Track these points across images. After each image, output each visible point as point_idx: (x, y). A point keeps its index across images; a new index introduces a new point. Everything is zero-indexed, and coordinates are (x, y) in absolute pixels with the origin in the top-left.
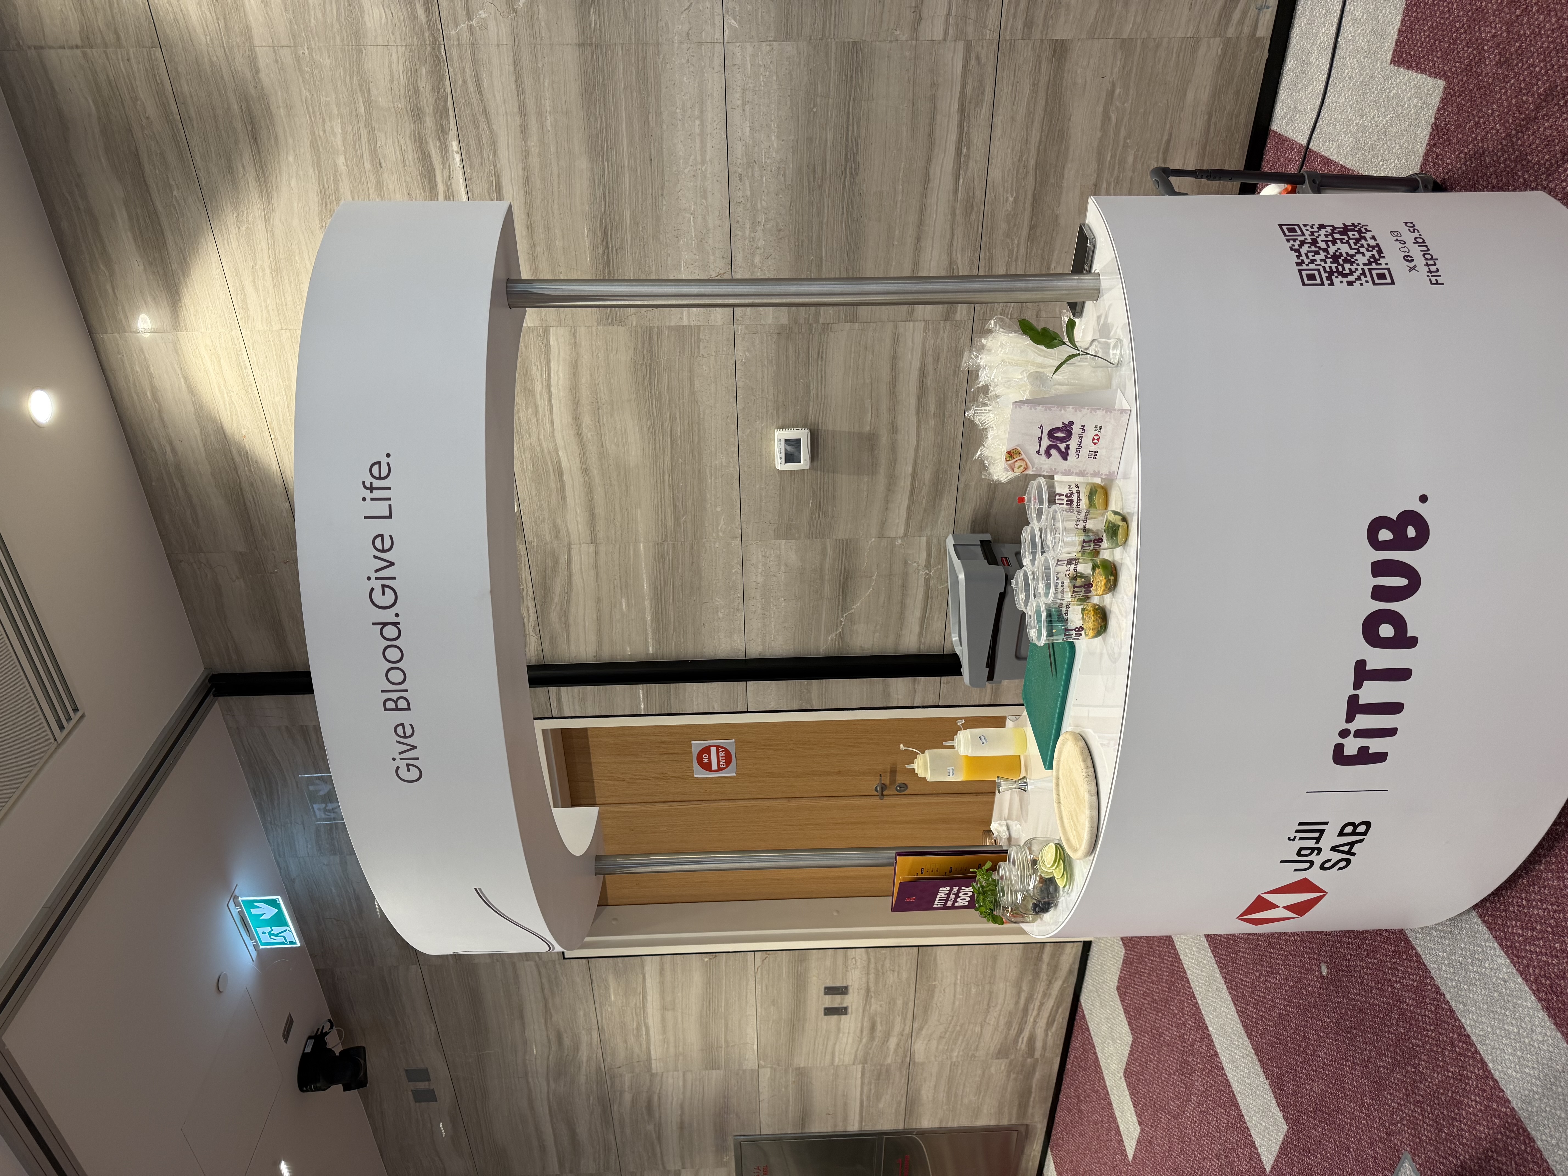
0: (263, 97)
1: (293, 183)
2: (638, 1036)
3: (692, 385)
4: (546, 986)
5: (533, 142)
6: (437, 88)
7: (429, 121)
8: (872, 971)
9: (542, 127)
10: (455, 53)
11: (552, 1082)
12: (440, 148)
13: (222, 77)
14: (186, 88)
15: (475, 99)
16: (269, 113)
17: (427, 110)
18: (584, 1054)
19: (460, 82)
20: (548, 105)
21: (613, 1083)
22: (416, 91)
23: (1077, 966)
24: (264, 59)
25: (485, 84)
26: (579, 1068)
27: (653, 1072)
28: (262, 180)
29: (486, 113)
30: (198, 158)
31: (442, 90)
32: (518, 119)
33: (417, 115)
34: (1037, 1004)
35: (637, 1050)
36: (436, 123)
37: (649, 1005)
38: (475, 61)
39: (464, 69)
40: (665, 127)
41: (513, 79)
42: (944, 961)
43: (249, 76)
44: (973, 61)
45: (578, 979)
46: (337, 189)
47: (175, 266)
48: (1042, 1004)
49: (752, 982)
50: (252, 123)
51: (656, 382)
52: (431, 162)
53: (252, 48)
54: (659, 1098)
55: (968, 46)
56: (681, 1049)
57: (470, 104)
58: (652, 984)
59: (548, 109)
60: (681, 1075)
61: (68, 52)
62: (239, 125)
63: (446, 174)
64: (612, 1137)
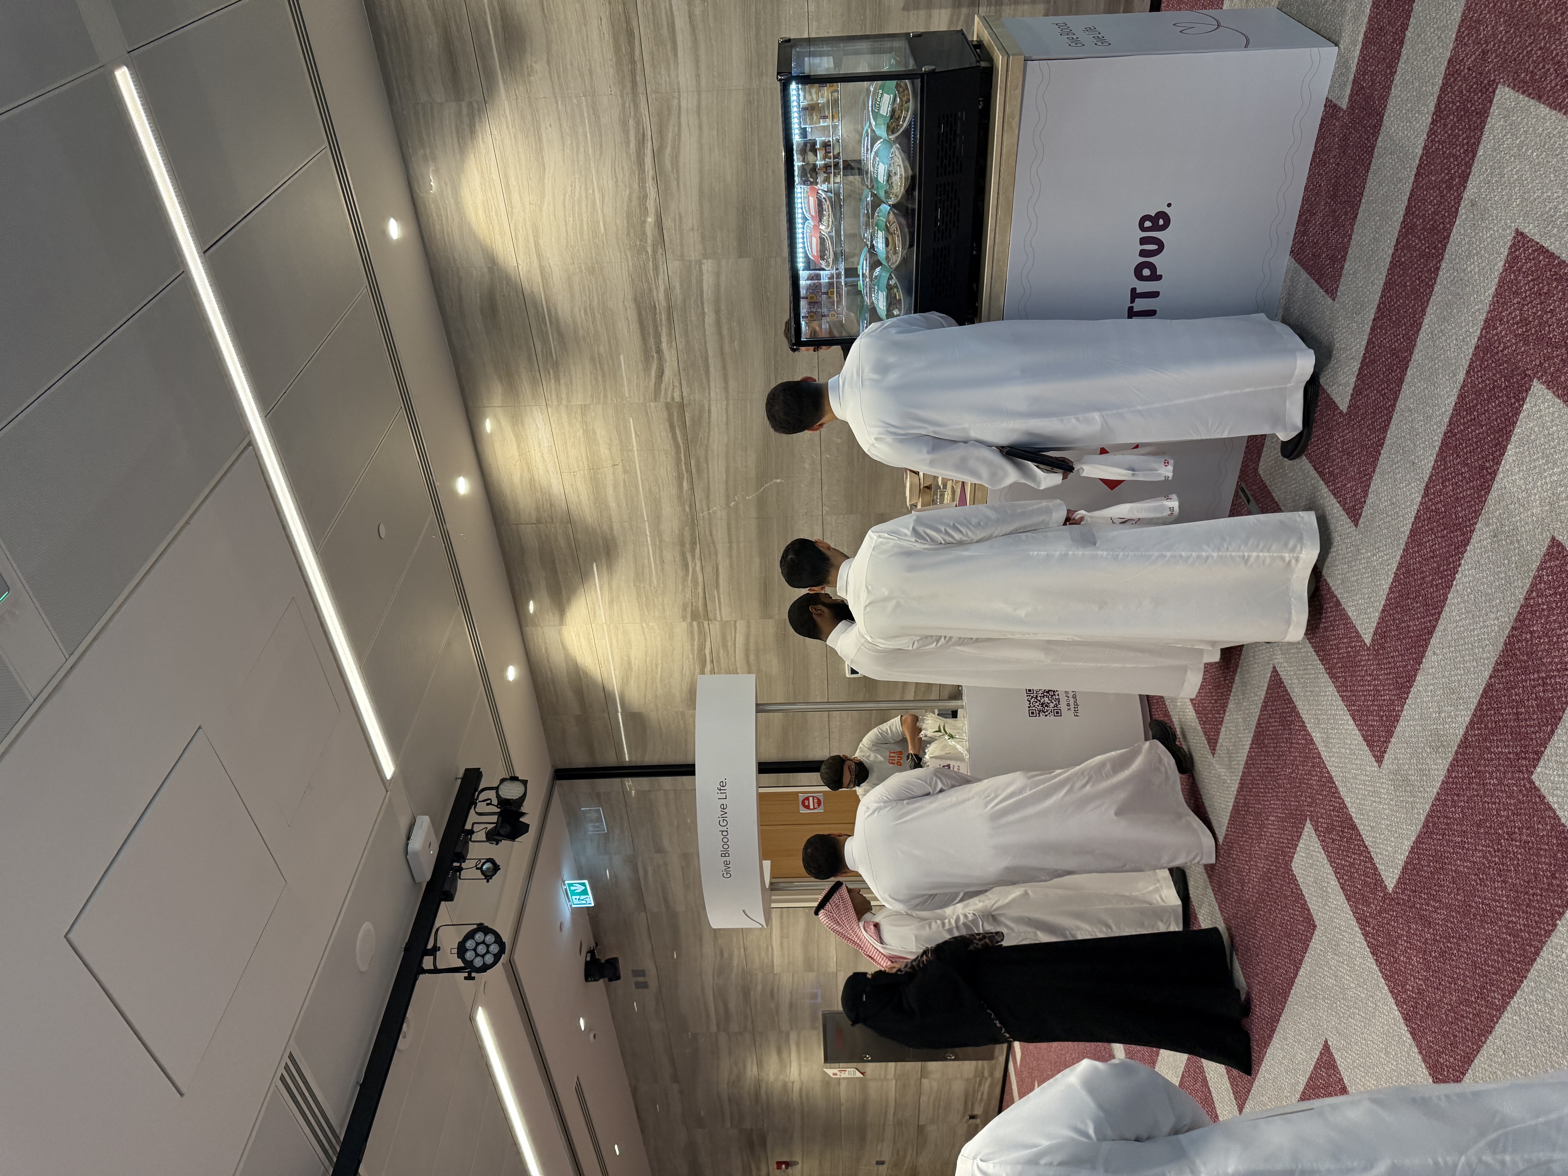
1: (623, 569)
2: (767, 952)
5: (734, 552)
6: (692, 534)
7: (688, 546)
10: (701, 522)
12: (692, 556)
14: (579, 536)
15: (709, 538)
16: (616, 545)
17: (687, 542)
18: (735, 962)
20: (742, 539)
21: (751, 979)
22: (683, 535)
24: (616, 526)
25: (714, 532)
26: (732, 970)
27: (775, 972)
29: (713, 543)
30: (581, 561)
31: (694, 535)
32: (728, 545)
33: (682, 544)
35: (766, 960)
36: (691, 547)
37: (774, 935)
38: (710, 525)
39: (705, 528)
41: (727, 530)
43: (608, 531)
46: (643, 572)
47: (564, 601)
52: (687, 561)
53: (611, 522)
54: (778, 988)
56: (791, 960)
57: (707, 540)
58: (776, 923)
60: (791, 975)
61: (530, 526)
63: (693, 564)
64: (749, 1010)
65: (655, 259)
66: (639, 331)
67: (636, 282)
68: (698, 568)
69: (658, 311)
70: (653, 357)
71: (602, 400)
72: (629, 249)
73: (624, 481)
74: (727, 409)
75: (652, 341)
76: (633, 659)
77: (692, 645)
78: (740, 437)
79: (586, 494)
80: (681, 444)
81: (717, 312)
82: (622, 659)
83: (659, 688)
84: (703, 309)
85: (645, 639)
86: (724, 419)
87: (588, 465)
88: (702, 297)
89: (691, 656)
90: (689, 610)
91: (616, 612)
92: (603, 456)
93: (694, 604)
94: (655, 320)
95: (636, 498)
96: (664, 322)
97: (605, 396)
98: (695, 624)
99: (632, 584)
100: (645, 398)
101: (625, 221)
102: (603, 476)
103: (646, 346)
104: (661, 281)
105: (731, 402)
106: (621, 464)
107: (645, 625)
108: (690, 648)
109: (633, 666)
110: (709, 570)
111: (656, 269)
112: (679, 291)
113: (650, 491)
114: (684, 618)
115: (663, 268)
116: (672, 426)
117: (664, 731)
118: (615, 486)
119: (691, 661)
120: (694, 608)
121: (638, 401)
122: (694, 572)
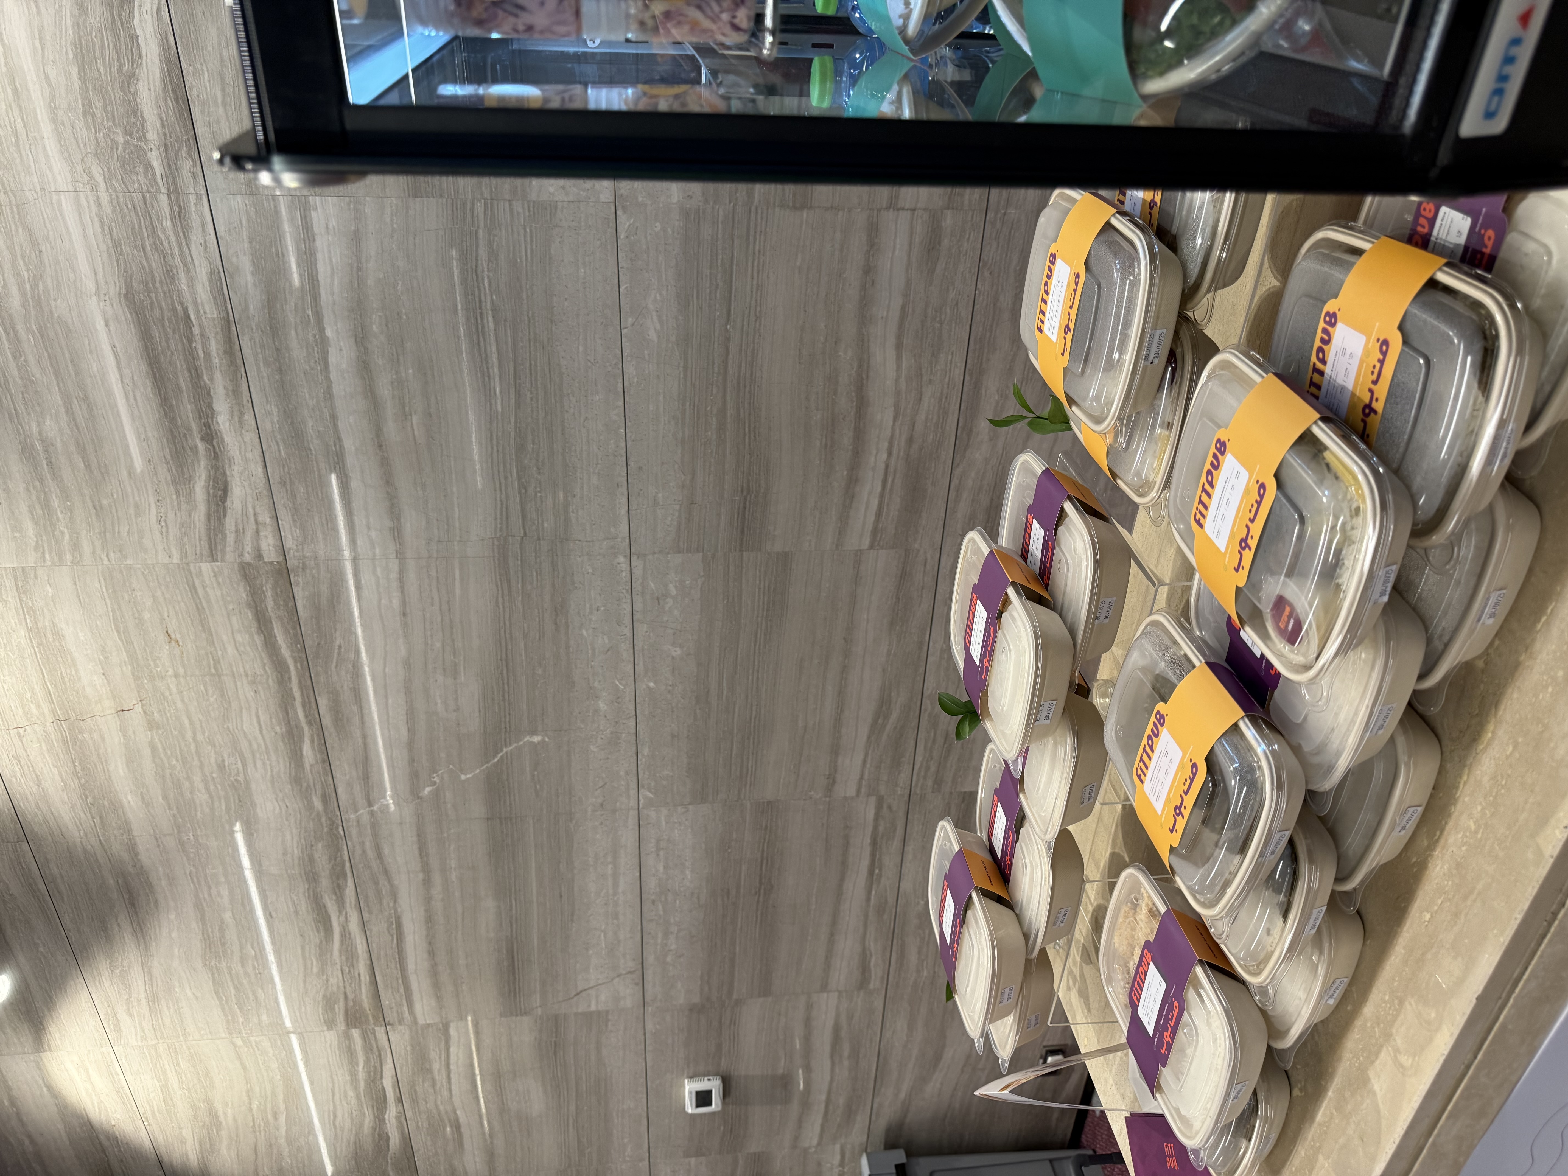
0: (142, 873)
1: (173, 932)
3: (599, 1052)
5: (437, 891)
6: (334, 857)
7: (325, 883)
9: (446, 879)
10: (353, 832)
12: (337, 902)
13: (97, 861)
14: (55, 871)
15: (375, 864)
16: (149, 886)
17: (323, 874)
19: (358, 851)
20: (453, 863)
22: (311, 860)
24: (143, 843)
25: (386, 851)
28: (140, 935)
29: (386, 872)
31: (339, 857)
32: (421, 876)
33: (312, 878)
36: (333, 883)
38: (375, 835)
39: (363, 842)
40: (576, 871)
41: (416, 846)
44: (885, 810)
46: (223, 936)
50: (130, 892)
51: (561, 1053)
52: (326, 911)
53: (131, 839)
55: (880, 800)
57: (370, 869)
59: (453, 866)
62: (114, 895)
63: (342, 919)
65: (174, 190)
66: (149, 383)
67: (126, 249)
68: (354, 925)
69: (196, 330)
70: (194, 449)
71: (69, 557)
72: (96, 155)
73: (153, 748)
74: (401, 581)
75: (187, 409)
76: (219, 1106)
77: (353, 1074)
78: (438, 645)
79: (58, 778)
80: (290, 663)
81: (361, 338)
82: (194, 1107)
84: (322, 330)
85: (244, 1068)
86: (396, 602)
87: (53, 712)
88: (316, 298)
89: (351, 1094)
90: (340, 1007)
91: (167, 1021)
92: (88, 690)
93: (351, 996)
94: (190, 355)
95: (187, 784)
96: (216, 361)
97: (76, 546)
98: (356, 1033)
99: (199, 964)
100: (184, 554)
101: (75, 71)
102: (96, 736)
103: (173, 421)
104: (196, 251)
105: (411, 564)
106: (138, 708)
107: (239, 1042)
108: (348, 1078)
109: (222, 1119)
110: (379, 927)
111: (180, 215)
112: (250, 278)
113: (221, 767)
114: (330, 1024)
115: (202, 216)
116: (262, 622)
118: (131, 758)
119: (354, 1101)
120: (350, 1003)
121: (166, 560)
122: (345, 935)
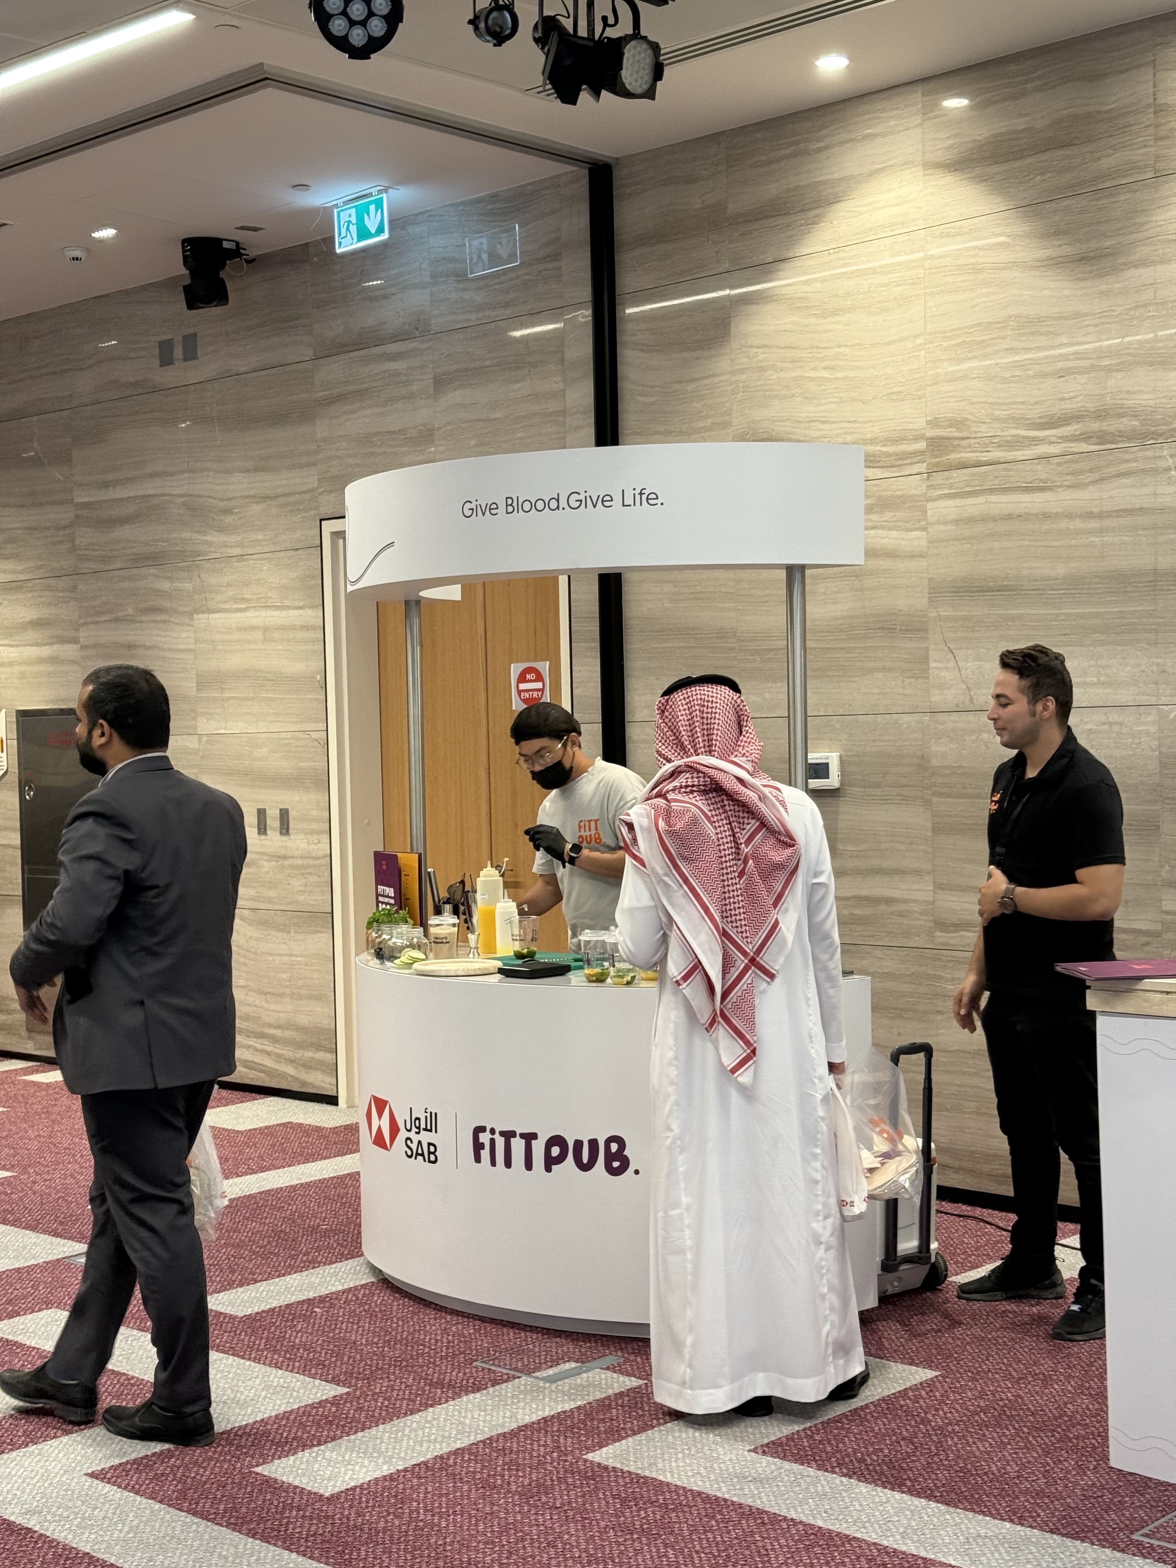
0: (1116, 270)
1: (1046, 292)
2: (235, 600)
3: (879, 670)
4: (290, 499)
5: (1078, 524)
6: (1122, 435)
7: (1095, 426)
8: (306, 862)
9: (1091, 532)
10: (1149, 453)
11: (183, 499)
12: (1072, 435)
13: (1131, 233)
14: (1123, 197)
15: (1113, 470)
16: (1101, 275)
17: (1104, 424)
18: (215, 538)
19: (1126, 457)
20: (1108, 539)
21: (181, 569)
22: (1121, 415)
23: (311, 1090)
24: (1145, 274)
25: (1125, 480)
26: (199, 532)
27: (195, 616)
28: (1050, 262)
29: (1102, 480)
30: (1067, 202)
31: (1120, 439)
32: (1096, 510)
33: (1101, 415)
34: (269, 1049)
35: (219, 597)
36: (1093, 432)
37: (269, 612)
38: (1143, 472)
39: (1136, 461)
40: (1091, 648)
41: (1129, 507)
42: (317, 942)
43: (1134, 257)
44: (1145, 939)
45: (298, 534)
46: (1041, 334)
47: (979, 170)
48: (268, 1054)
49: (294, 728)
50: (1095, 258)
51: (880, 634)
52: (1062, 425)
53: (1154, 263)
54: (164, 622)
55: (1156, 934)
56: (219, 647)
57: (1109, 465)
58: (293, 616)
59: (1105, 539)
60: (192, 647)
61: (1151, 90)
62: (1093, 245)
63: (1053, 439)
64: (119, 565)
68: (1045, 449)
76: (846, 317)
82: (845, 295)
83: (782, 375)
85: (889, 343)
90: (953, 432)
91: (950, 279)
93: (964, 443)
99: (1012, 312)
107: (919, 341)
109: (830, 319)
110: (1042, 471)
114: (934, 423)
117: (690, 387)
120: (956, 443)
122: (1036, 441)
